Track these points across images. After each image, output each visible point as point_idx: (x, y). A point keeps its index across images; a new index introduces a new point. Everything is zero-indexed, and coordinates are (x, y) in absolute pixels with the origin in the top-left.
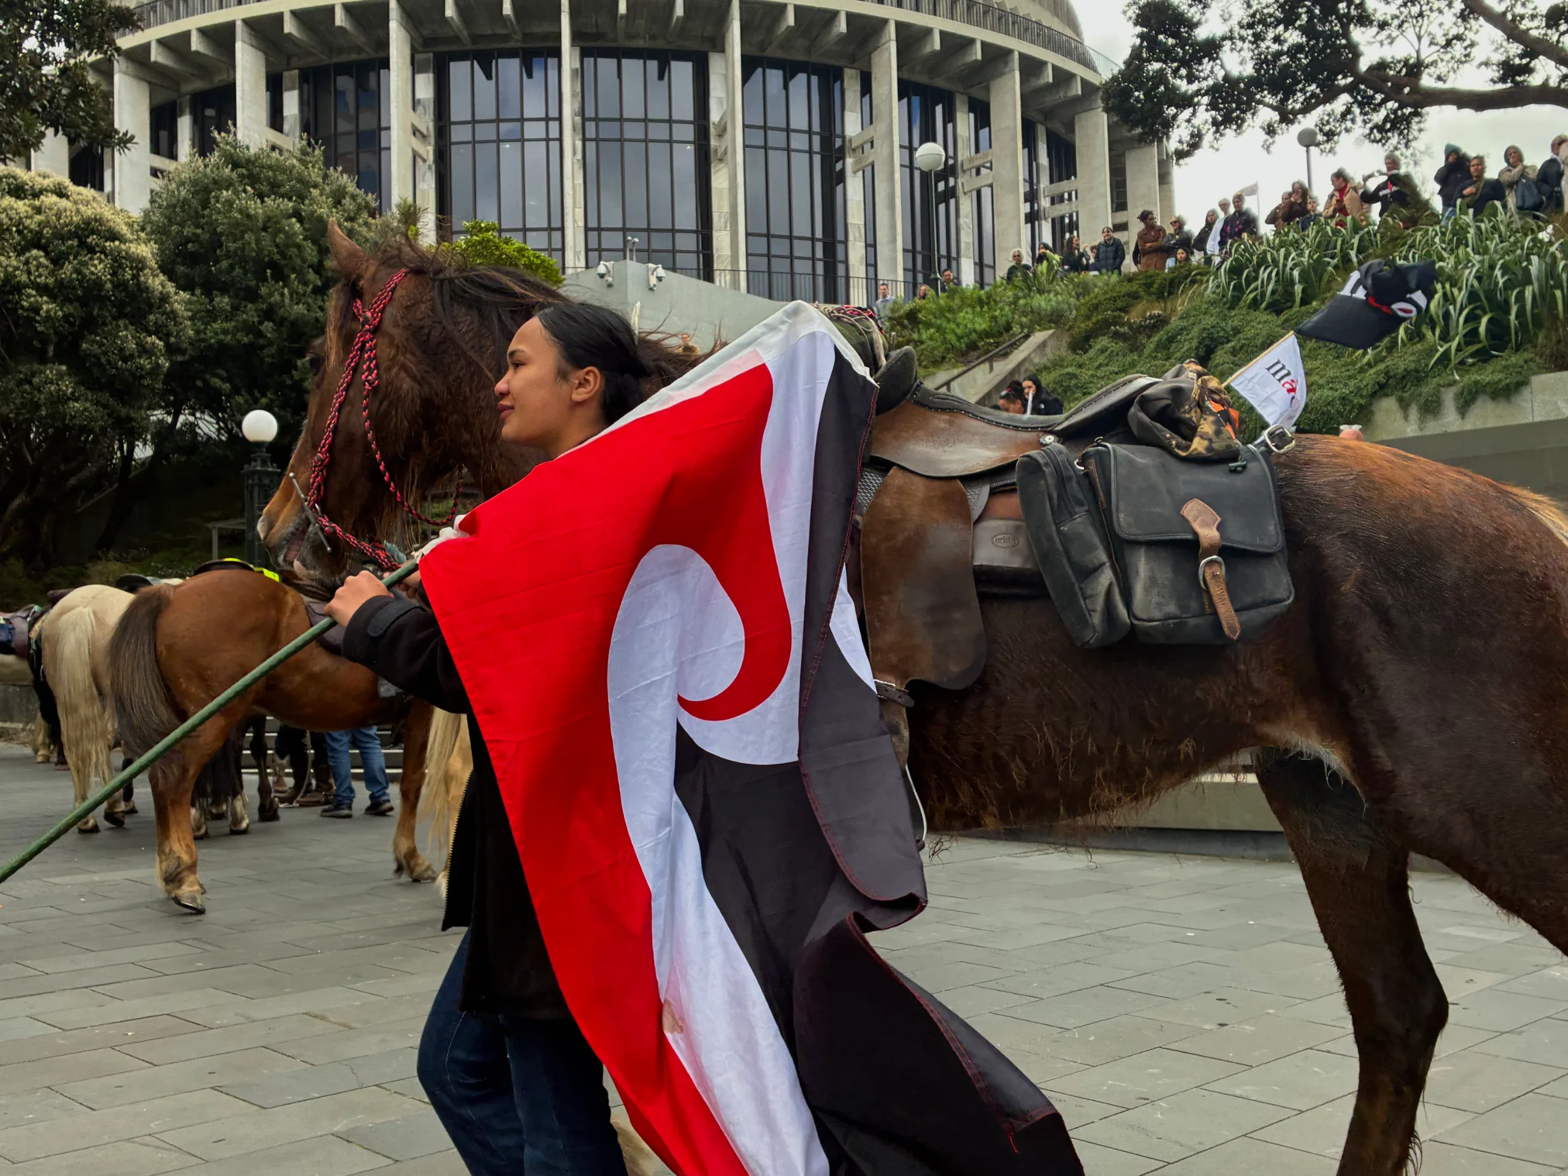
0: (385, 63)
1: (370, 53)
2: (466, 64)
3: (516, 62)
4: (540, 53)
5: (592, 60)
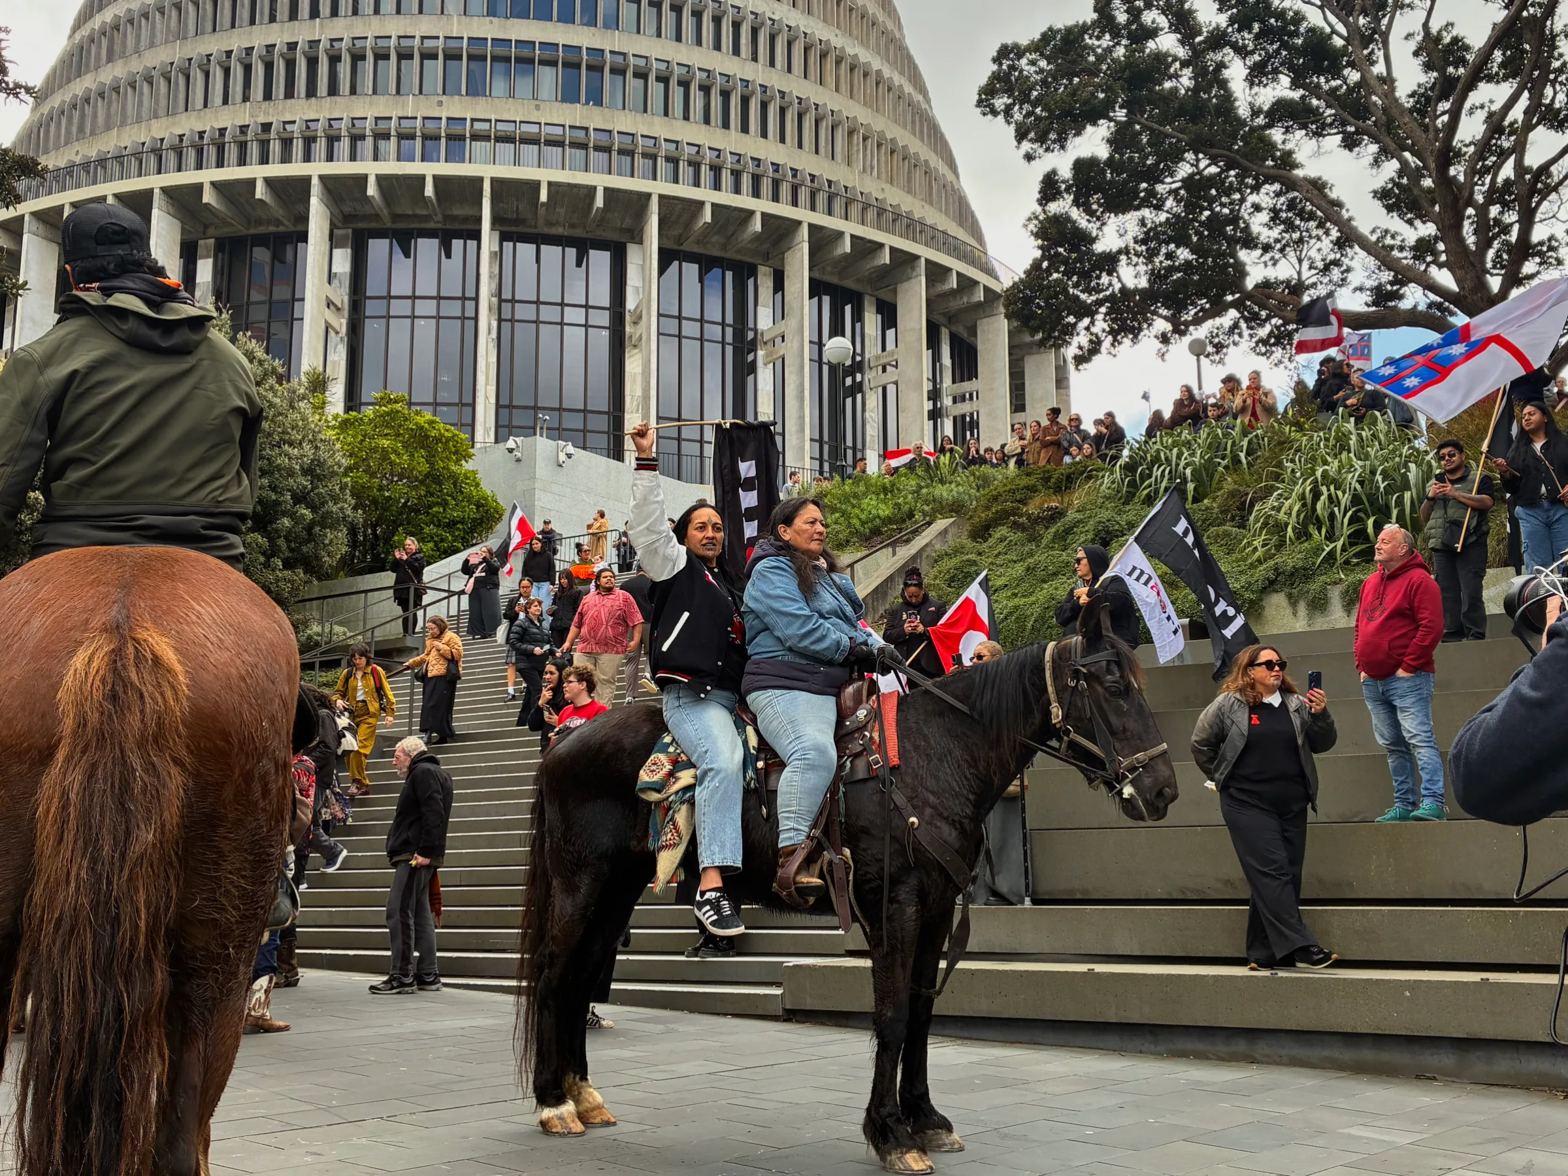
0: (303, 237)
1: (288, 226)
2: (385, 242)
3: (435, 242)
4: (459, 235)
5: (511, 244)
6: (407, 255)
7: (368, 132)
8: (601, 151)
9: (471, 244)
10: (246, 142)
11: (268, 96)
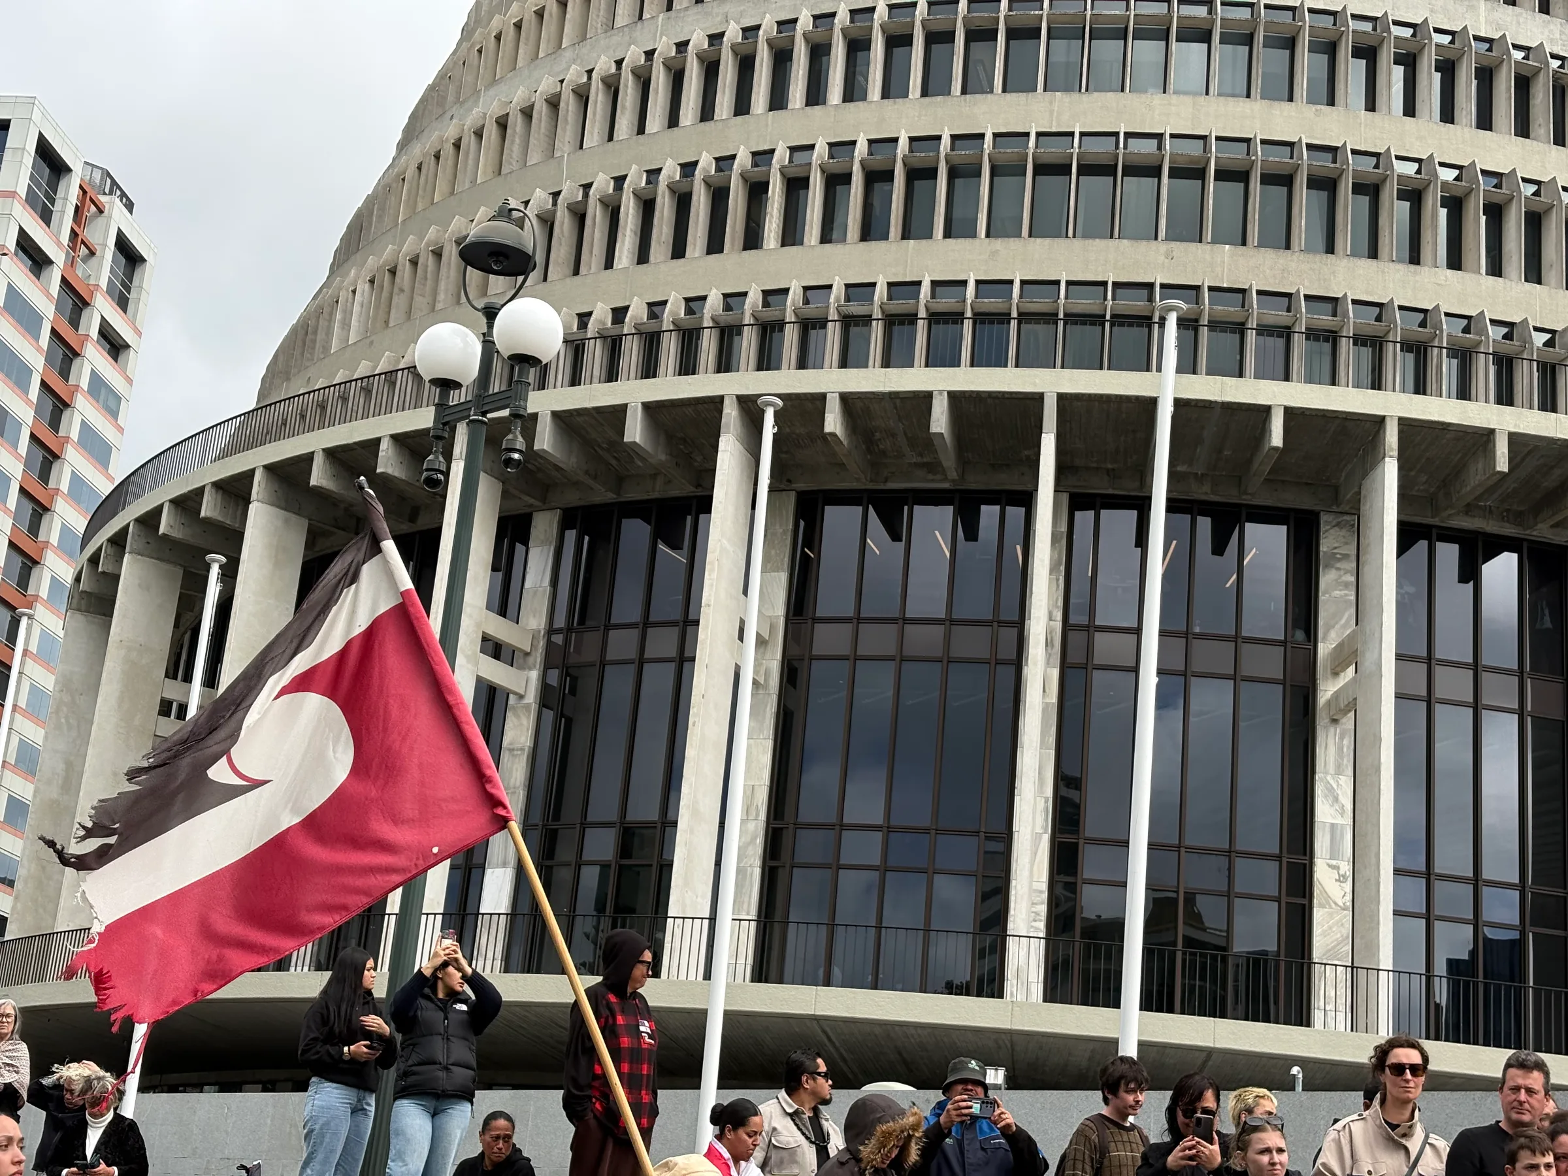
0: (705, 505)
1: (682, 488)
2: (854, 512)
3: (946, 513)
4: (992, 497)
5: (1091, 514)
6: (895, 536)
7: (833, 315)
8: (1270, 335)
9: (1015, 513)
10: (620, 337)
11: (715, 245)
